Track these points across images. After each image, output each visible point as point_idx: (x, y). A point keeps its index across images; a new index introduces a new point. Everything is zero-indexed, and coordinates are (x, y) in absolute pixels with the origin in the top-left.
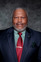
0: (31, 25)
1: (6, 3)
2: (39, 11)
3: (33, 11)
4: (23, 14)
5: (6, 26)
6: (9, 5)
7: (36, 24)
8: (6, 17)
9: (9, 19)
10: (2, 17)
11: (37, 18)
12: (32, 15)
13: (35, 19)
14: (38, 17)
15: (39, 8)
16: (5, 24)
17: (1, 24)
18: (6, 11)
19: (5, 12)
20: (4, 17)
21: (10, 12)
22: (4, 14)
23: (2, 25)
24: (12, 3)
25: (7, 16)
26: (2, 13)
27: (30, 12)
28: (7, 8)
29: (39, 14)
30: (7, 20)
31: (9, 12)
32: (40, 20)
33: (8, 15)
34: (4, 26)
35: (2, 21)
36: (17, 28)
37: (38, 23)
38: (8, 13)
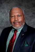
1: (1, 3)
2: (34, 9)
3: (28, 10)
5: (4, 25)
6: (4, 5)
7: (32, 21)
8: (3, 17)
11: (33, 16)
12: (27, 13)
13: (30, 17)
15: (34, 6)
16: (2, 23)
18: (2, 11)
19: (1, 11)
21: (6, 11)
28: (3, 8)
30: (4, 19)
31: (5, 11)
33: (4, 14)
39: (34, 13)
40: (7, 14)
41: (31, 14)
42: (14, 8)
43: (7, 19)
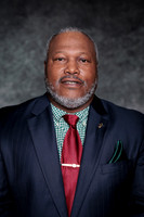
0: (108, 84)
1: (25, 15)
2: (135, 38)
3: (113, 40)
4: (83, 48)
5: (29, 90)
6: (34, 21)
7: (125, 81)
8: (27, 61)
9: (36, 67)
11: (128, 62)
12: (110, 53)
13: (120, 65)
14: (132, 59)
15: (133, 29)
16: (24, 83)
17: (11, 84)
18: (27, 42)
19: (23, 43)
20: (19, 60)
22: (21, 50)
23: (15, 87)
25: (29, 56)
26: (13, 47)
27: (106, 42)
28: (29, 32)
29: (134, 48)
31: (35, 43)
32: (138, 69)
33: (33, 52)
34: (19, 91)
35: (12, 73)
37: (132, 76)
39: (132, 53)
40: (41, 51)
41: (122, 56)
42: (67, 30)
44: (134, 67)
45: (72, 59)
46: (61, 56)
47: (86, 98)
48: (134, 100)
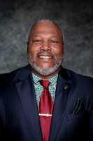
0: (70, 59)
1: (14, 10)
2: (89, 28)
3: (75, 28)
4: (54, 33)
5: (15, 62)
6: (21, 14)
7: (82, 57)
8: (15, 42)
9: (21, 46)
10: (6, 42)
11: (84, 44)
13: (79, 46)
14: (87, 42)
16: (12, 57)
17: (3, 57)
18: (15, 28)
19: (12, 29)
20: (9, 41)
21: (24, 29)
22: (10, 34)
23: (6, 59)
24: (29, 9)
25: (16, 38)
26: (5, 32)
27: (69, 30)
28: (17, 21)
29: (88, 35)
30: (16, 47)
31: (20, 29)
32: (91, 49)
33: (19, 36)
34: (9, 62)
35: (4, 49)
36: (38, 65)
37: (86, 54)
38: (19, 33)
40: (25, 35)
41: (80, 40)
43: (23, 46)
44: (88, 48)
45: (46, 40)
46: (39, 38)
47: (56, 67)
48: (87, 71)
